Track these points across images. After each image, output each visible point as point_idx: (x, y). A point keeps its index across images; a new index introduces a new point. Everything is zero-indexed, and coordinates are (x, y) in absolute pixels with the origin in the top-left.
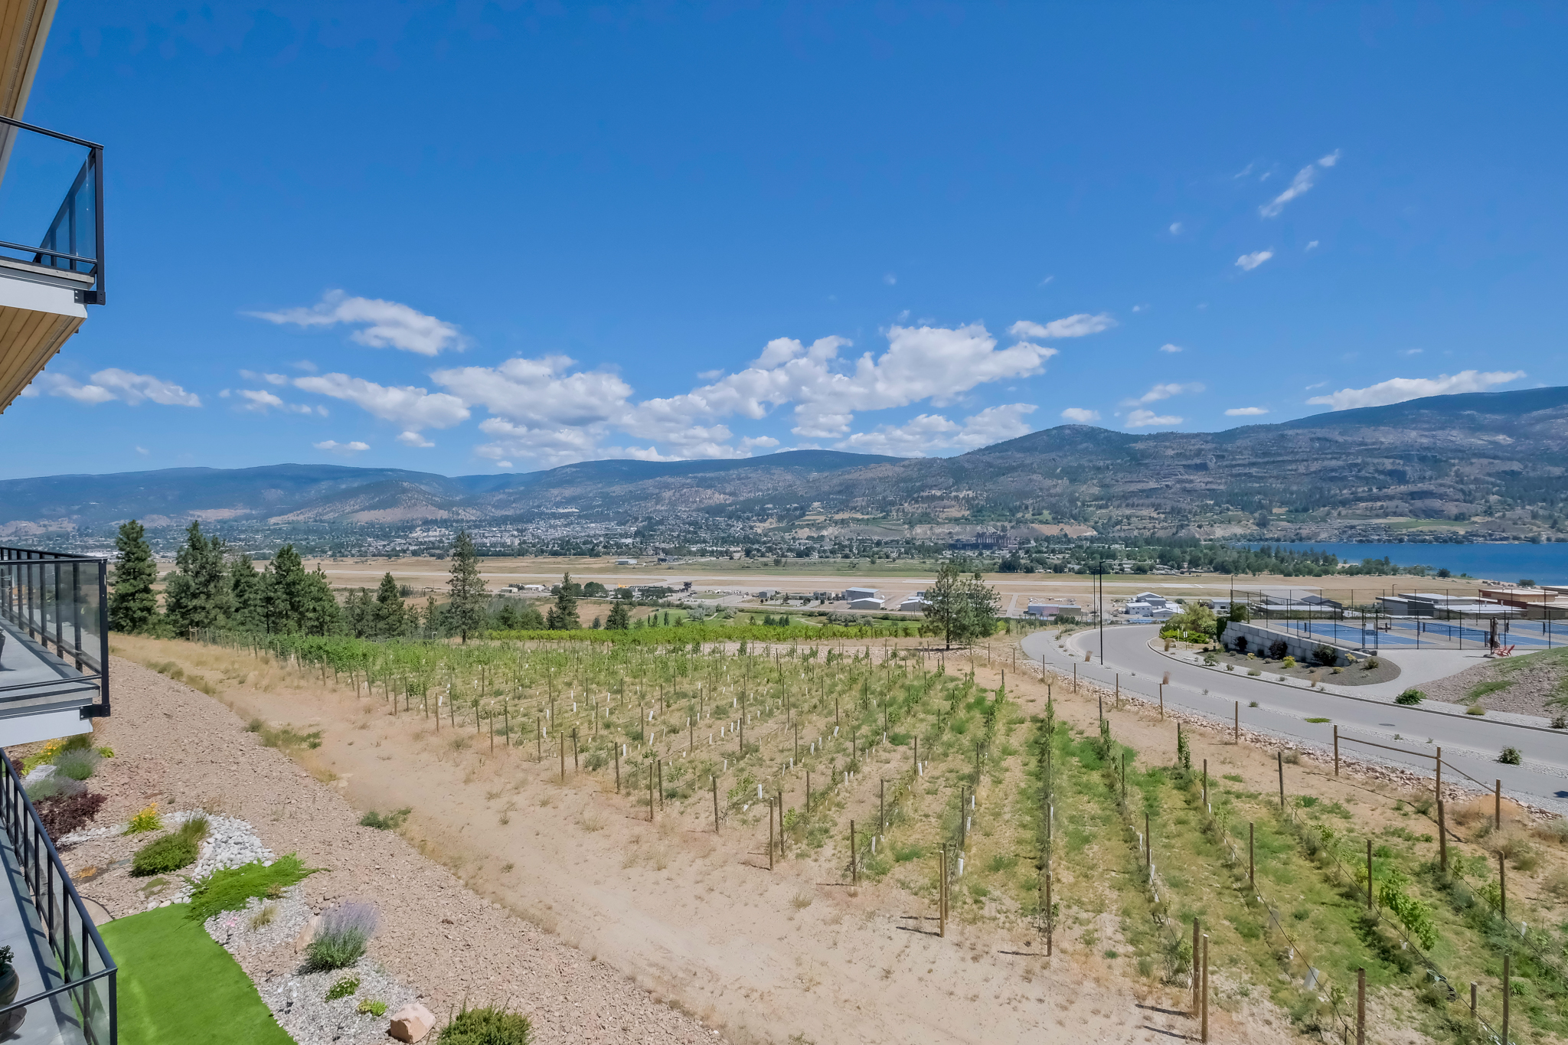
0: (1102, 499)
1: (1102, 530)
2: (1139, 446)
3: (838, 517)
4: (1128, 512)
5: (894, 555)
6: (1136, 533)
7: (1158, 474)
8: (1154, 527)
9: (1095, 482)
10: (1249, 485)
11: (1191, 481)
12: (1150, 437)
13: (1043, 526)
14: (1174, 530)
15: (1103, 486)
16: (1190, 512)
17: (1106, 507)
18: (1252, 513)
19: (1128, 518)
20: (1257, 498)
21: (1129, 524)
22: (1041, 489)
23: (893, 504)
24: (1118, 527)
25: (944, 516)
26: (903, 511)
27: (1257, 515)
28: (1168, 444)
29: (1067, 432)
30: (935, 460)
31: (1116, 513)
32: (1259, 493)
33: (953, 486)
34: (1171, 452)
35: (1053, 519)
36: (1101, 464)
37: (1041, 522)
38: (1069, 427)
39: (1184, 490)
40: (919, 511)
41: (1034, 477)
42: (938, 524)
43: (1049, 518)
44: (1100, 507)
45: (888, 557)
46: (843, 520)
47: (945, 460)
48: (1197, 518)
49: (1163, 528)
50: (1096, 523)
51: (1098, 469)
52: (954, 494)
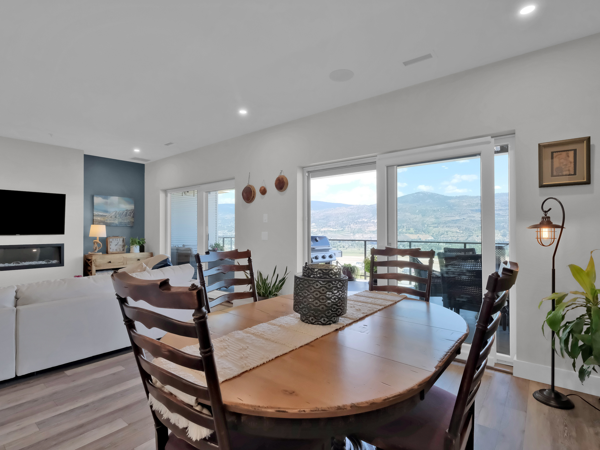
0: (436, 224)
1: (435, 237)
2: (452, 201)
3: (322, 230)
4: (447, 229)
5: (347, 246)
6: (450, 238)
7: (460, 213)
8: (458, 236)
9: (433, 216)
10: (499, 218)
11: (474, 217)
12: (457, 197)
13: (410, 235)
14: (467, 238)
15: (436, 218)
16: (473, 230)
17: (437, 227)
18: (500, 231)
19: (447, 232)
20: (502, 224)
21: (447, 235)
22: (409, 219)
23: (346, 224)
24: (443, 236)
25: (368, 230)
26: (351, 228)
27: (502, 231)
28: (464, 200)
29: (421, 195)
30: (364, 206)
31: (442, 230)
32: (503, 222)
33: (372, 217)
34: (465, 204)
35: (415, 232)
36: (436, 209)
37: (410, 233)
38: (422, 193)
39: (471, 220)
40: (357, 228)
41: (407, 214)
42: (365, 233)
43: (413, 231)
44: (435, 227)
45: (344, 247)
46: (325, 231)
47: (369, 206)
48: (476, 232)
49: (462, 237)
50: (433, 234)
51: (434, 211)
52: (372, 221)
